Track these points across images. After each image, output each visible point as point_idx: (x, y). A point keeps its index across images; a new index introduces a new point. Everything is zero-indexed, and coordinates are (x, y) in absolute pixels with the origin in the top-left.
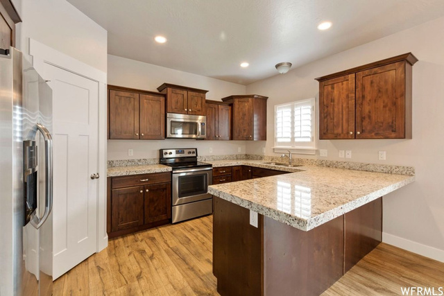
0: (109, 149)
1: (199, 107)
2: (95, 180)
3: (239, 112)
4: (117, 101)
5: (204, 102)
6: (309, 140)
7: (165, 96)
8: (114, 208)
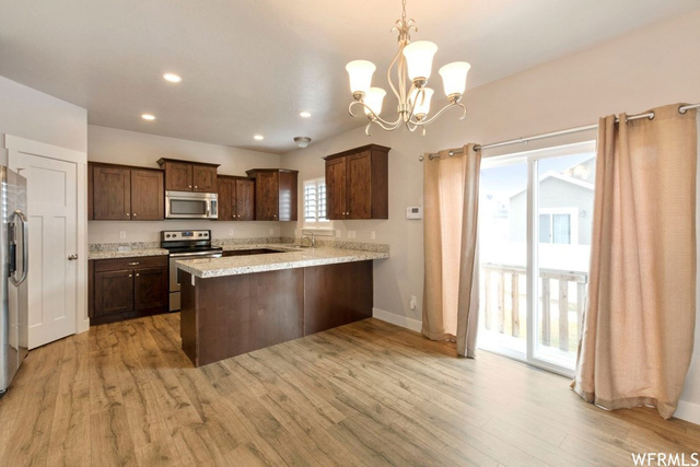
0: (90, 231)
1: (208, 183)
2: (74, 261)
3: (262, 189)
4: (103, 178)
5: (215, 177)
7: (164, 171)
8: (97, 292)
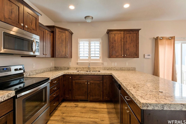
1: (33, 26)
3: (59, 39)
6: (99, 58)
